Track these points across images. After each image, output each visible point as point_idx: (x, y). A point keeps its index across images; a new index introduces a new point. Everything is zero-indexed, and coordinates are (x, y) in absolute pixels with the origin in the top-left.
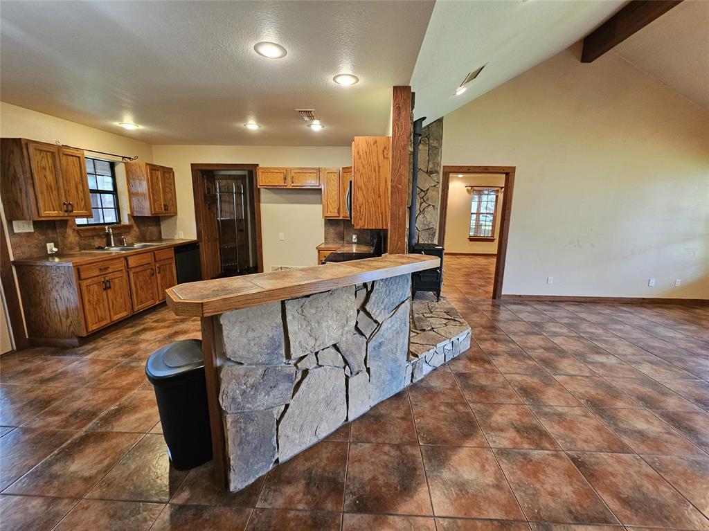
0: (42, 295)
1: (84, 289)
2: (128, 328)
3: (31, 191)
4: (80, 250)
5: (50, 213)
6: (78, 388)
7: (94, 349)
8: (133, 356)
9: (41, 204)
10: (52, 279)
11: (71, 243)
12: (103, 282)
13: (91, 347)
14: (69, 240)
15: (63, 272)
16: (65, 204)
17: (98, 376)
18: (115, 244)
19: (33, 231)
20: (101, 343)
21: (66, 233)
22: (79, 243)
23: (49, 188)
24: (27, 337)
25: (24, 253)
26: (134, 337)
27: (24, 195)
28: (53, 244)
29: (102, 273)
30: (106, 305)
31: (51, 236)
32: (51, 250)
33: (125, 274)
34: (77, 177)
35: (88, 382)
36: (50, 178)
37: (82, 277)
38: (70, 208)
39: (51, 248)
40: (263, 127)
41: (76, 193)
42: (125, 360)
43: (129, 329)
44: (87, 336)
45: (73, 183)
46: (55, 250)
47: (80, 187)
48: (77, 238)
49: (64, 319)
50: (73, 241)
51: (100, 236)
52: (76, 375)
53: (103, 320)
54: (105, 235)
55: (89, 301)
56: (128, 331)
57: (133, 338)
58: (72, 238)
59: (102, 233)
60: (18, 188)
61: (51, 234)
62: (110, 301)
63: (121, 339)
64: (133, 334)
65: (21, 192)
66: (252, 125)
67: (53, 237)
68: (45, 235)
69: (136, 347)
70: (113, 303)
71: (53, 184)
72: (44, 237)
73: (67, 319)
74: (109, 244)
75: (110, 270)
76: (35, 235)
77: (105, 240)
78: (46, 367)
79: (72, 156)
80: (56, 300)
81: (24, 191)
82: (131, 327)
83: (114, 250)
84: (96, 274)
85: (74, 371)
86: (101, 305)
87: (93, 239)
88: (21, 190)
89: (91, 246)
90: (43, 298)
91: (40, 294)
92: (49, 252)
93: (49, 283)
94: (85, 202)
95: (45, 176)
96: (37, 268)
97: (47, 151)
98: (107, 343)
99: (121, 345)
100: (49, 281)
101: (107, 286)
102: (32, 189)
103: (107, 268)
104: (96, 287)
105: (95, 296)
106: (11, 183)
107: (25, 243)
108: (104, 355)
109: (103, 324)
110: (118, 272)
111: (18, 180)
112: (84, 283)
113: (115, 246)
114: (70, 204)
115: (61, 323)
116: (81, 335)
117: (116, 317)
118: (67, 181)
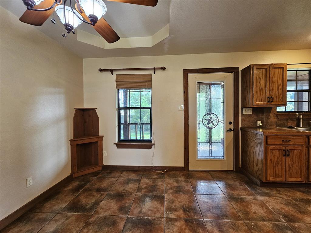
0: (248, 148)
1: (268, 151)
2: (300, 191)
3: (251, 92)
4: (277, 126)
5: (259, 103)
6: (241, 219)
7: (267, 195)
8: (293, 224)
9: (255, 98)
11: (271, 122)
12: (284, 150)
13: (266, 191)
14: (271, 120)
15: (259, 138)
16: (268, 97)
17: (258, 220)
18: (303, 126)
19: (251, 113)
20: (275, 193)
21: (269, 115)
22: (276, 122)
23: (261, 89)
24: (240, 166)
25: (246, 124)
26: (301, 203)
27: (248, 94)
28: (261, 121)
29: (283, 143)
30: (284, 167)
31: (261, 117)
32: (259, 125)
33: (305, 149)
34: (279, 81)
35: (249, 220)
36: (262, 83)
37: (269, 143)
38: (271, 100)
39: (260, 123)
41: (276, 91)
42: (284, 223)
43: (301, 193)
44: (266, 183)
45: (276, 85)
46: (261, 124)
47: (280, 87)
48: (276, 120)
50: (273, 121)
51: (292, 120)
52: (247, 207)
53: (279, 176)
54: (297, 119)
55: (271, 160)
56: (299, 195)
57: (301, 205)
58: (272, 118)
59: (294, 118)
61: (261, 116)
62: (287, 165)
63: (289, 198)
64: (302, 200)
67: (261, 118)
68: (257, 116)
69: (300, 216)
70: (290, 168)
71: (263, 87)
72: (257, 117)
73: (256, 166)
74: (298, 126)
75: (292, 143)
76: (253, 115)
77: (296, 123)
78: (238, 189)
79: (278, 68)
81: (248, 92)
82: (303, 192)
83: (302, 129)
84: (278, 143)
85: (247, 202)
86: (279, 166)
87: (287, 121)
88: (247, 92)
89: (285, 125)
92: (258, 126)
93: (252, 142)
94: (282, 96)
95: (260, 82)
97: (262, 69)
98: (278, 195)
99: (288, 204)
101: (286, 154)
102: (252, 91)
103: (289, 141)
104: (277, 153)
105: (276, 158)
106: (245, 89)
107: (247, 119)
108: (271, 204)
109: (279, 179)
110: (299, 146)
111: (247, 86)
112: (270, 147)
113: (303, 127)
114: (271, 97)
115: (254, 167)
116: (262, 180)
117: (291, 179)
118: (272, 84)
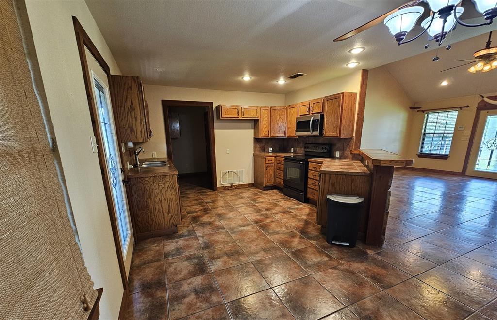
0: (149, 199)
10: (159, 186)
15: (168, 180)
40: (253, 78)
49: (166, 215)
60: (133, 117)
65: (136, 120)
66: (247, 78)
73: (168, 214)
80: (161, 201)
81: (139, 119)
88: (136, 118)
90: (150, 202)
91: (147, 199)
96: (147, 179)
100: (156, 188)
106: (128, 113)
111: (134, 109)
115: (164, 218)
